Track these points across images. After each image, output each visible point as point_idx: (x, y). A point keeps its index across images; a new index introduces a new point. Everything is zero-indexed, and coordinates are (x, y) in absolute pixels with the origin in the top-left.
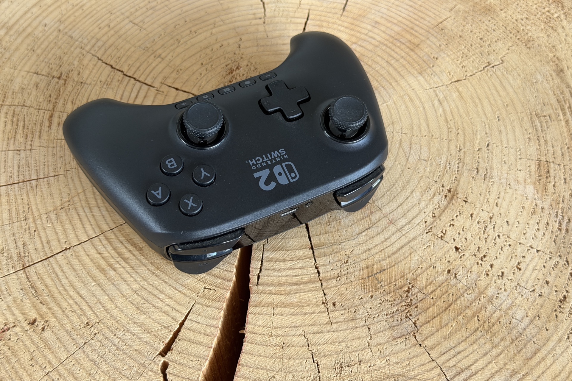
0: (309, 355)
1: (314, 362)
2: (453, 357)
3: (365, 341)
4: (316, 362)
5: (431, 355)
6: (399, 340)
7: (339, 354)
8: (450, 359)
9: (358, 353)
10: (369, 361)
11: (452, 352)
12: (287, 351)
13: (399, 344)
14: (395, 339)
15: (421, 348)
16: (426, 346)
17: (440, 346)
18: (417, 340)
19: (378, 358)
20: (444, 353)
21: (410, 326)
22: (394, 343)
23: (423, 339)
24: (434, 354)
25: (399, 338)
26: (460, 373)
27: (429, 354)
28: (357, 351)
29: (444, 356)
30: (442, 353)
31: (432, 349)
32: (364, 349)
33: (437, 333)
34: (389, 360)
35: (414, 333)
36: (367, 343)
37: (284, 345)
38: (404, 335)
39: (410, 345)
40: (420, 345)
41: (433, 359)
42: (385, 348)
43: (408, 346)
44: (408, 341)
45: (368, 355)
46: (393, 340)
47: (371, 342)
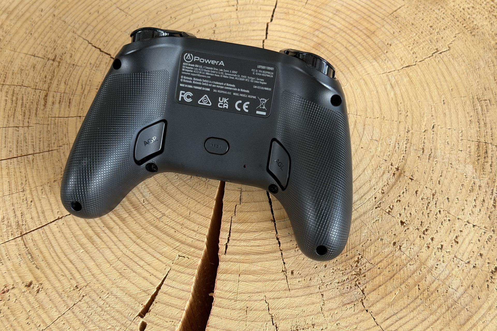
0: (269, 318)
1: (273, 324)
2: (395, 323)
3: (318, 306)
4: (275, 324)
5: (376, 320)
6: (348, 306)
7: (296, 317)
8: (392, 324)
9: (312, 316)
10: (322, 324)
11: (395, 318)
12: (250, 314)
13: (349, 309)
14: (345, 304)
15: (368, 313)
16: (372, 312)
17: (384, 312)
18: (364, 306)
19: (330, 322)
20: (388, 319)
21: (359, 293)
22: (344, 308)
23: (369, 306)
24: (379, 319)
25: (348, 304)
27: (374, 319)
28: (311, 315)
29: (387, 321)
30: (385, 319)
31: (377, 314)
32: (318, 313)
33: (382, 300)
34: (339, 323)
35: (362, 300)
36: (320, 308)
37: (248, 309)
38: (352, 302)
39: (358, 311)
40: (367, 311)
41: (378, 323)
42: (336, 313)
43: (357, 311)
44: (356, 307)
45: (320, 319)
46: (343, 306)
47: (323, 307)
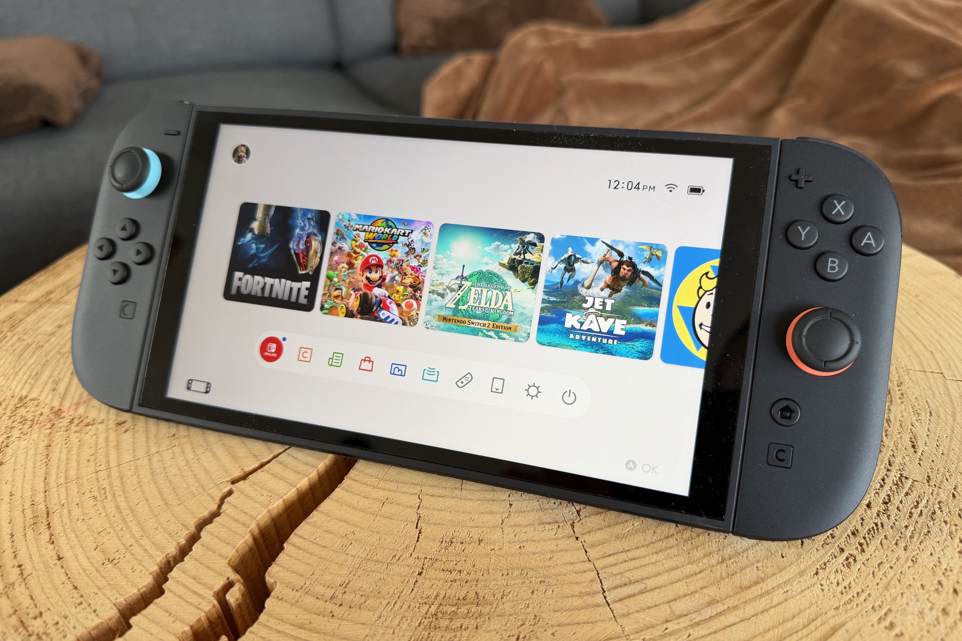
0: (415, 518)
1: (417, 528)
2: (622, 563)
3: (498, 518)
4: (419, 528)
5: (588, 554)
6: (547, 527)
7: (456, 526)
8: (615, 565)
9: (483, 529)
10: (494, 543)
11: (623, 556)
12: (387, 508)
13: (547, 531)
14: (543, 523)
15: (577, 542)
16: (585, 541)
17: (606, 545)
18: (574, 532)
19: (509, 542)
20: (610, 555)
21: (571, 513)
22: (540, 528)
23: (583, 532)
24: (592, 553)
25: (549, 523)
26: (625, 585)
27: (586, 552)
28: (481, 527)
29: (608, 558)
30: (606, 554)
31: (593, 546)
32: (494, 527)
33: (608, 529)
34: (524, 547)
35: (574, 523)
36: (501, 521)
37: (387, 501)
38: (557, 522)
39: (561, 536)
40: (577, 538)
41: (590, 559)
42: (523, 531)
43: (559, 535)
44: (560, 530)
45: (496, 535)
46: (539, 525)
47: (506, 521)
